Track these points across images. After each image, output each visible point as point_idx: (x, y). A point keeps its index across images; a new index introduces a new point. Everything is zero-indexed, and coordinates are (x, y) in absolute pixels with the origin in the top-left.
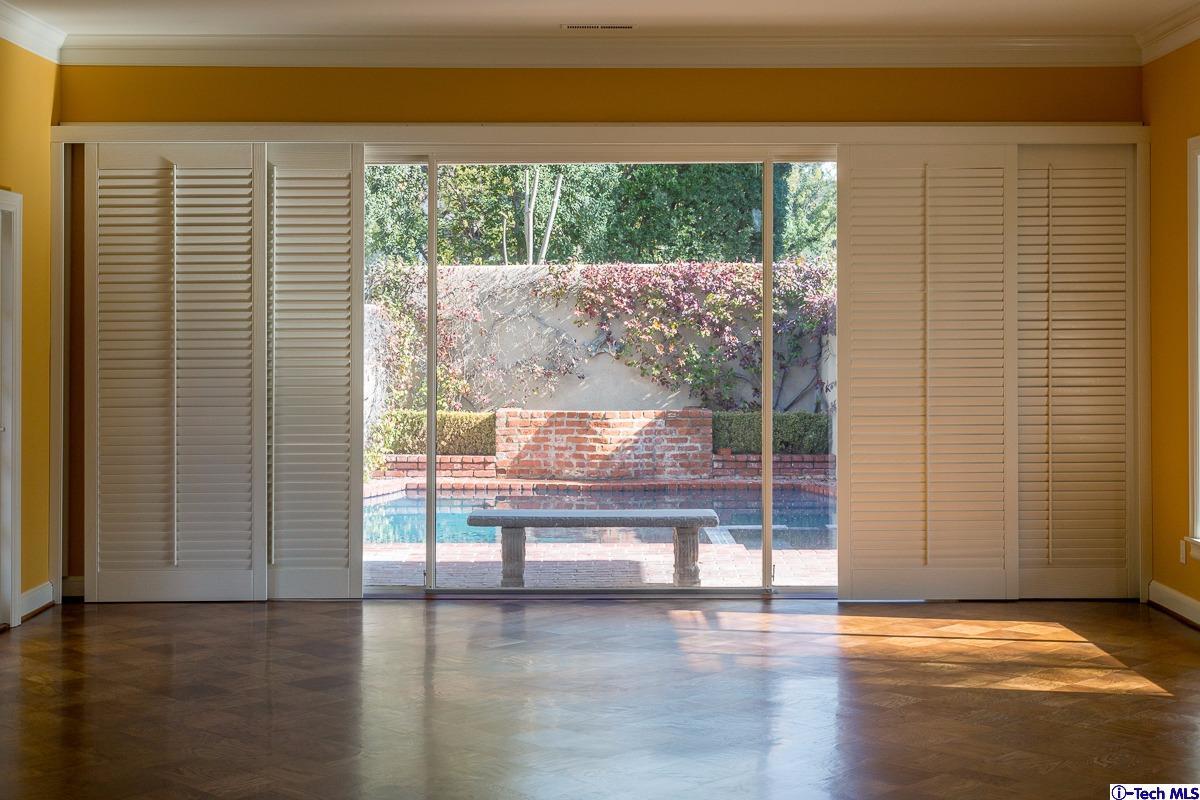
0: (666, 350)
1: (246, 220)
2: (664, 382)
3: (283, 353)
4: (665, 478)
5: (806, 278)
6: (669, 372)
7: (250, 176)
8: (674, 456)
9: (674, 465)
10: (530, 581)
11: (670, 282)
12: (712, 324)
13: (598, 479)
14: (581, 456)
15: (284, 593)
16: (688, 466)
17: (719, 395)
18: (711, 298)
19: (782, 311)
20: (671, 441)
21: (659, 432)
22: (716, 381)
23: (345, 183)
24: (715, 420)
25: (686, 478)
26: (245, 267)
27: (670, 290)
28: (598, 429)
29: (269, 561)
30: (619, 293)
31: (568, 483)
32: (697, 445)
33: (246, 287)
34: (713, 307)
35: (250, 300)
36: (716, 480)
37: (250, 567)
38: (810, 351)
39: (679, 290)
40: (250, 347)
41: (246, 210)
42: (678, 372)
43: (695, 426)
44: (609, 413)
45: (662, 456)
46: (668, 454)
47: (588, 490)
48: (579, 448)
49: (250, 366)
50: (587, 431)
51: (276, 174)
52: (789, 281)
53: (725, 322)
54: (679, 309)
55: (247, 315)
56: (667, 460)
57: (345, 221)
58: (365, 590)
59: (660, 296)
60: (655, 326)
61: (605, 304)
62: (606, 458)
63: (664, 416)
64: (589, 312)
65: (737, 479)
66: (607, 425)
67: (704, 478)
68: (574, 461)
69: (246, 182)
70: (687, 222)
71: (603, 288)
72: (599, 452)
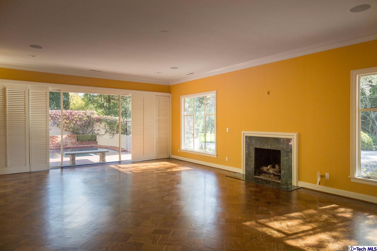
0: (67, 125)
1: (24, 99)
2: (66, 130)
3: (32, 125)
4: (69, 146)
5: (91, 113)
6: (67, 128)
7: (25, 91)
8: (70, 142)
9: (70, 144)
10: (77, 164)
11: (68, 113)
12: (75, 121)
13: (56, 147)
14: (53, 143)
15: (33, 170)
16: (73, 144)
17: (76, 132)
18: (75, 116)
19: (87, 119)
20: (69, 140)
21: (67, 139)
22: (76, 130)
23: (45, 94)
24: (77, 136)
25: (72, 146)
26: (24, 109)
27: (68, 115)
28: (56, 138)
29: (30, 164)
30: (58, 115)
31: (52, 148)
32: (74, 140)
33: (24, 112)
34: (75, 118)
35: (25, 115)
36: (78, 146)
37: (26, 166)
38: (91, 125)
39: (69, 115)
40: (25, 124)
41: (24, 98)
42: (69, 128)
43: (74, 137)
44: (58, 136)
45: (68, 143)
46: (69, 142)
47: (56, 149)
48: (52, 142)
49: (25, 128)
50: (54, 139)
51: (30, 91)
52: (88, 114)
53: (77, 120)
54: (69, 118)
55: (24, 118)
56: (69, 143)
57: (45, 101)
58: (50, 168)
59: (65, 116)
60: (65, 121)
61: (55, 117)
62: (58, 143)
63: (68, 136)
64: (52, 118)
65: (81, 146)
66: (58, 138)
67: (75, 146)
68: (51, 144)
69: (24, 92)
70: (54, 104)
71: (55, 114)
72: (56, 142)
